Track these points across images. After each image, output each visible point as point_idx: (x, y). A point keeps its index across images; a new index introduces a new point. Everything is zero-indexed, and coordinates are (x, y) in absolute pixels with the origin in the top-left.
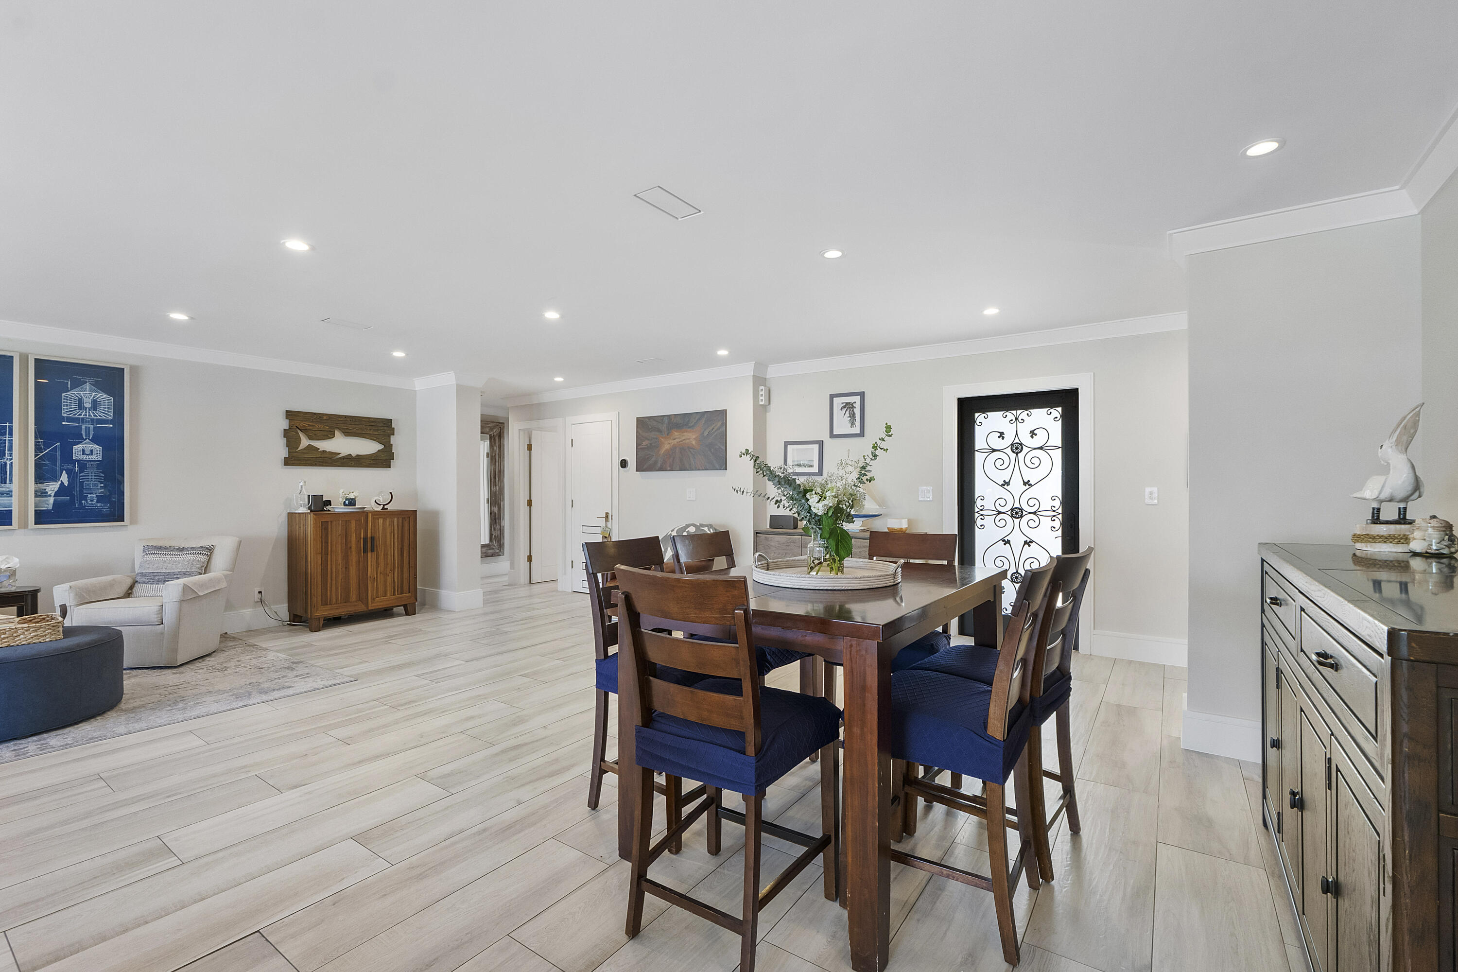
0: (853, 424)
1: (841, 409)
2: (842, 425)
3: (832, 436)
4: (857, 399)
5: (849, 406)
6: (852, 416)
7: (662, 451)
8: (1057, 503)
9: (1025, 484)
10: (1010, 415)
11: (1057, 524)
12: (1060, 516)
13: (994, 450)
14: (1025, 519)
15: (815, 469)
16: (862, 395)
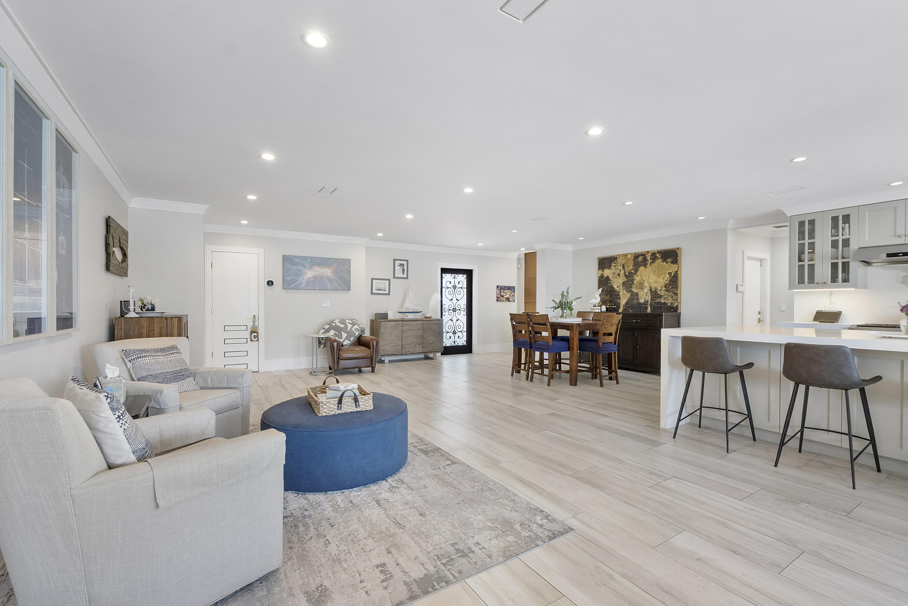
0: (403, 273)
1: (399, 266)
2: (399, 273)
3: (394, 277)
4: (405, 263)
5: (402, 265)
6: (403, 270)
7: (306, 277)
8: (465, 306)
9: (457, 300)
10: (453, 276)
11: (465, 313)
12: (466, 311)
13: (448, 288)
14: (457, 312)
15: (387, 292)
16: (407, 261)
